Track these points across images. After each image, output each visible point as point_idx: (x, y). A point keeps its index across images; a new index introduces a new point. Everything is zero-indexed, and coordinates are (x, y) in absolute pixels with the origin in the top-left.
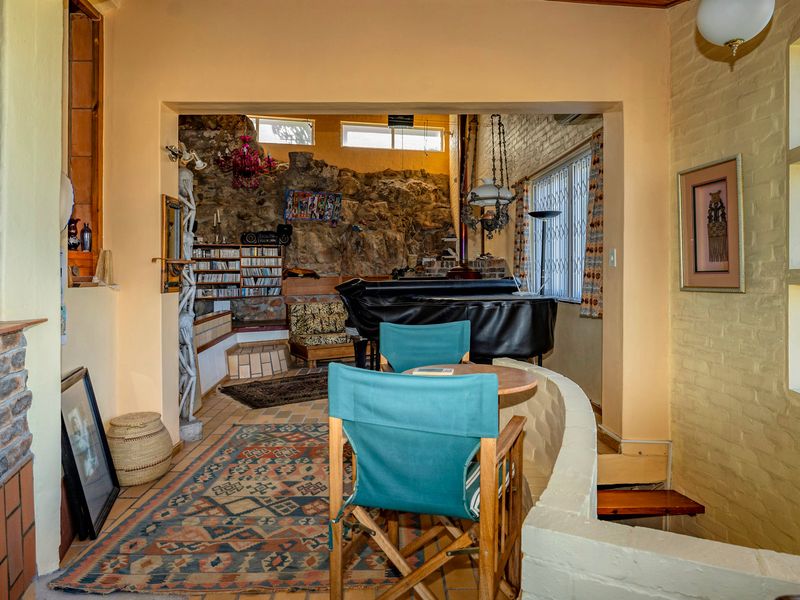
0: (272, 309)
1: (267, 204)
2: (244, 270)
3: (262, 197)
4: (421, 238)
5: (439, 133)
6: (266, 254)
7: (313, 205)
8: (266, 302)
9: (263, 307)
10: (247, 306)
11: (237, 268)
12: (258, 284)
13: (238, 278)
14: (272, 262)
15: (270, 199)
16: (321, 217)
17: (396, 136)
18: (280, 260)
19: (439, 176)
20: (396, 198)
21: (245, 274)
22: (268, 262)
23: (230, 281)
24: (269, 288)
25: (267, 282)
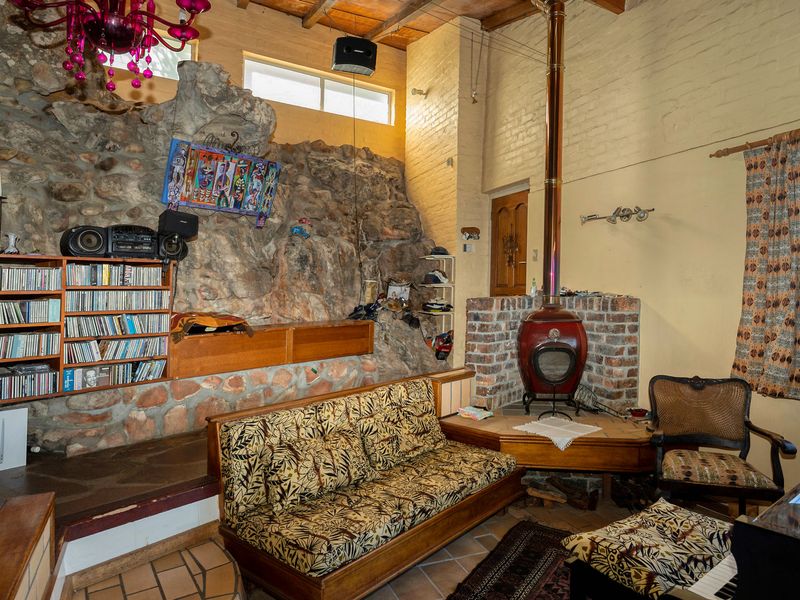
0: (141, 415)
1: (118, 169)
2: (73, 323)
3: (108, 155)
4: (375, 253)
5: (385, 98)
6: (131, 281)
7: (224, 179)
8: (127, 399)
9: (119, 412)
10: (76, 415)
11: (54, 318)
12: (109, 355)
13: (54, 345)
14: (150, 300)
15: (126, 161)
16: (237, 204)
17: (326, 91)
18: (166, 295)
19: (391, 161)
20: (344, 186)
21: (74, 333)
22: (135, 301)
23: (32, 353)
24: (136, 365)
25: (133, 349)
